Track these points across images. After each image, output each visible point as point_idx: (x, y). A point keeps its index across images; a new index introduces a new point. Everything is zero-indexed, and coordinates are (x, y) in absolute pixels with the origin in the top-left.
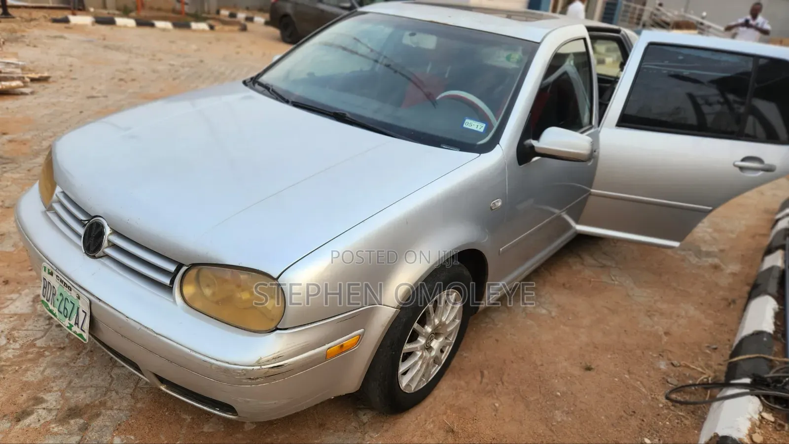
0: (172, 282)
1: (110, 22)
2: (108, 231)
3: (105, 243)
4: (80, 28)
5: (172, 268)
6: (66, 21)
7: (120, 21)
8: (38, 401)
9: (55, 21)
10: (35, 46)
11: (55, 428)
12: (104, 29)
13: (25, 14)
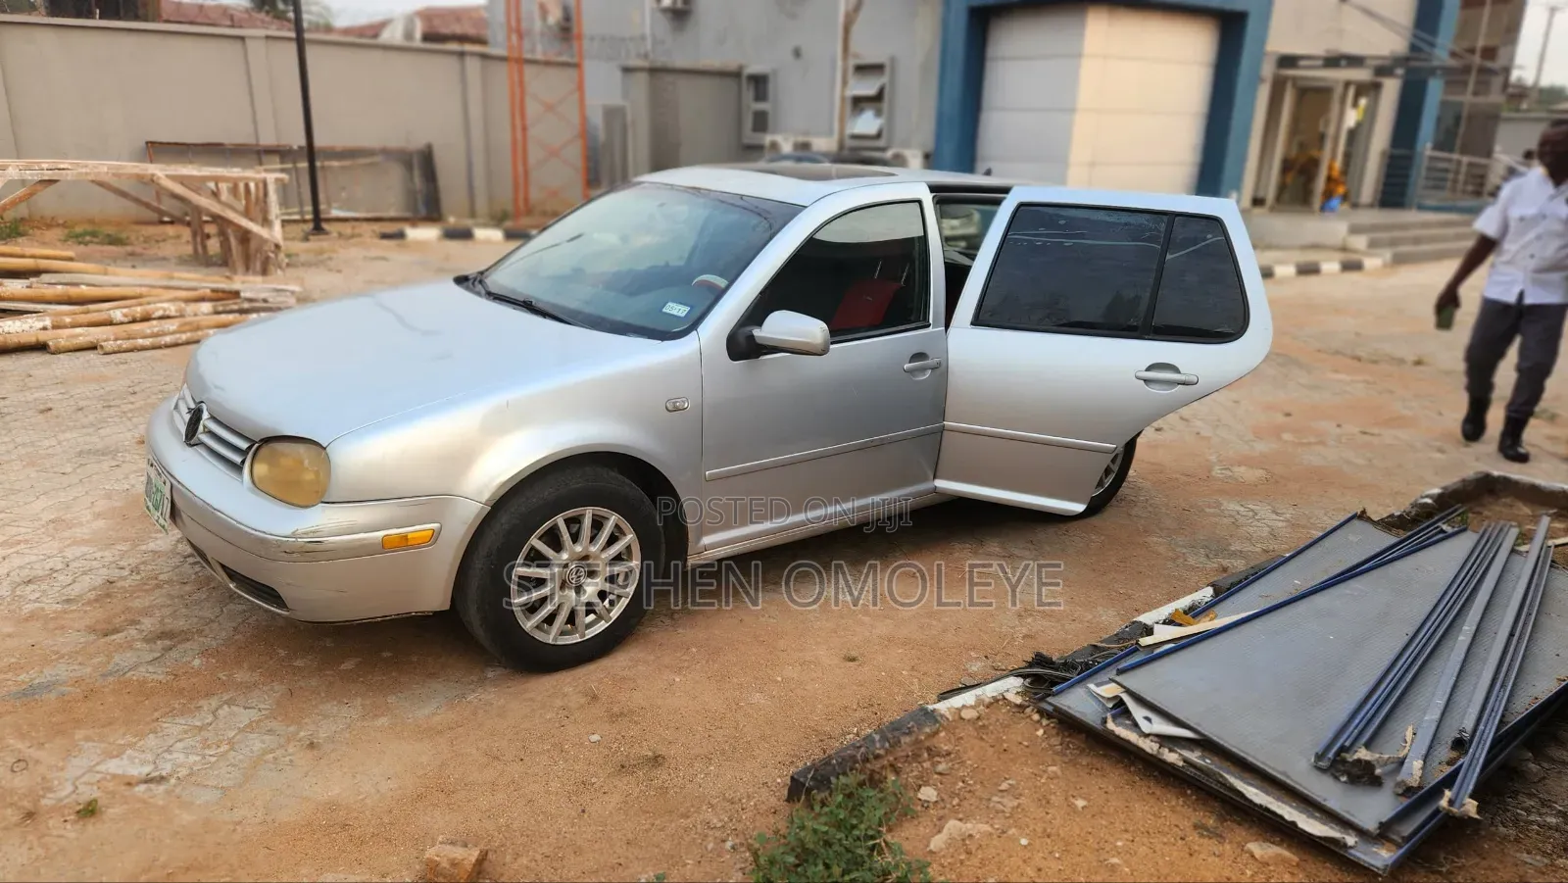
0: (243, 462)
1: (465, 235)
2: (205, 415)
3: (201, 428)
4: (421, 245)
5: (244, 445)
6: (401, 235)
7: (480, 233)
8: (134, 622)
9: (385, 236)
10: (339, 271)
11: (139, 645)
12: (455, 246)
13: (347, 229)
